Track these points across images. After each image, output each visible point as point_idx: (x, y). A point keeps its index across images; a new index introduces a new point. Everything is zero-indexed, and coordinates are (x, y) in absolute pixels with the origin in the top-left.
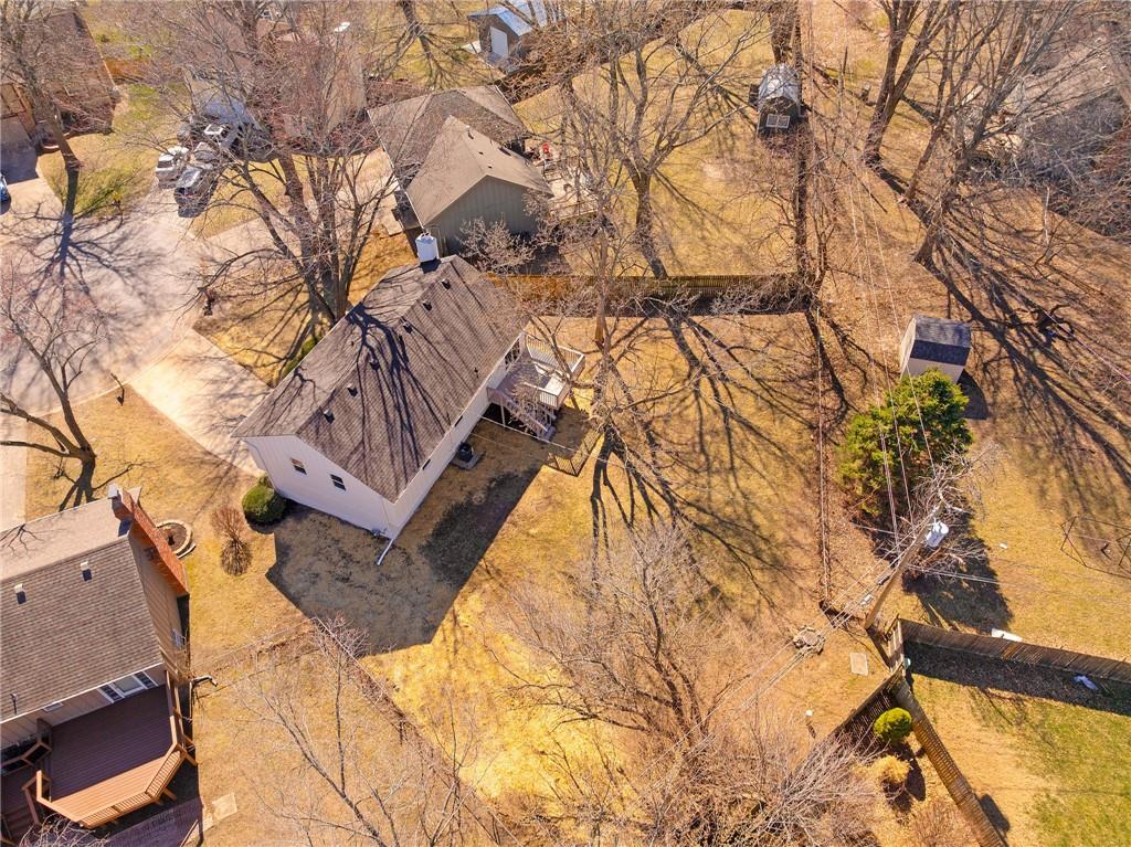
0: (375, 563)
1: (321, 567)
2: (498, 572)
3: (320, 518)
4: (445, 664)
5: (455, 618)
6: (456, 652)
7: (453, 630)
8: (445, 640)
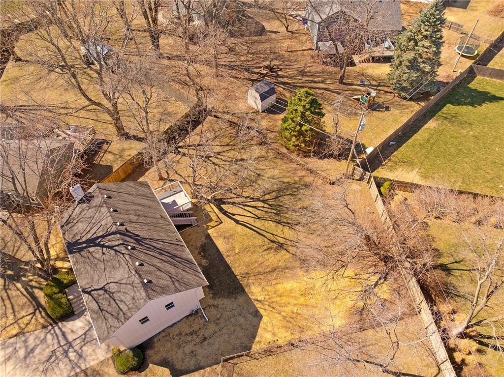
0: (206, 321)
1: (188, 348)
2: (247, 273)
3: (160, 336)
4: (277, 315)
5: (258, 300)
6: (273, 308)
7: (263, 304)
8: (265, 310)
